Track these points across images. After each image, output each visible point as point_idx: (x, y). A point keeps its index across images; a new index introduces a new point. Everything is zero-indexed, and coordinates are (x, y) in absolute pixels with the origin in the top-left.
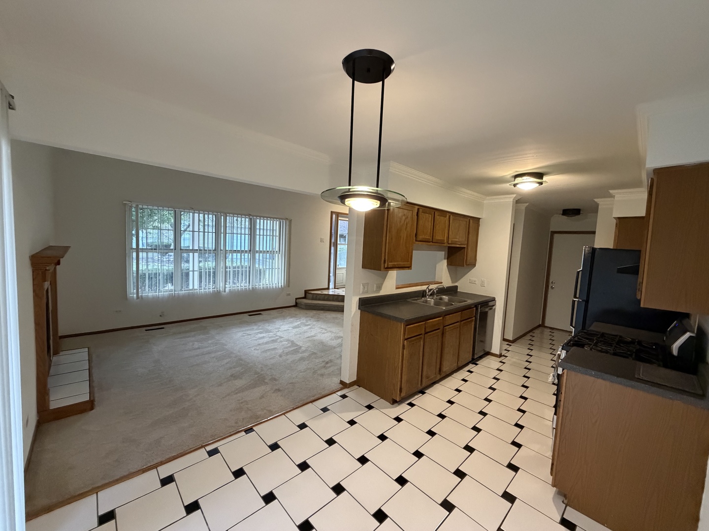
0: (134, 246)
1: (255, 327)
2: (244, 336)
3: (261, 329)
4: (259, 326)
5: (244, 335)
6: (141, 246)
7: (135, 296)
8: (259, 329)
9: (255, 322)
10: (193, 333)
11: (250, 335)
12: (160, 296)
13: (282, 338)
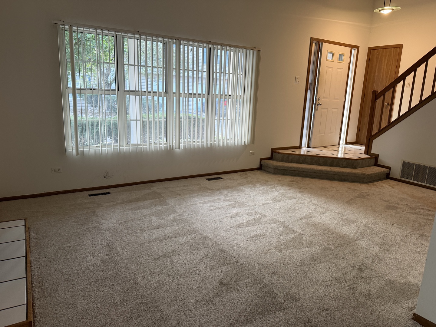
0: (70, 85)
1: (222, 197)
2: (212, 210)
3: (231, 200)
4: (226, 196)
5: (212, 208)
6: (77, 86)
7: (74, 151)
8: (228, 201)
9: (218, 190)
10: (146, 203)
11: (219, 208)
12: (103, 151)
13: (266, 216)
